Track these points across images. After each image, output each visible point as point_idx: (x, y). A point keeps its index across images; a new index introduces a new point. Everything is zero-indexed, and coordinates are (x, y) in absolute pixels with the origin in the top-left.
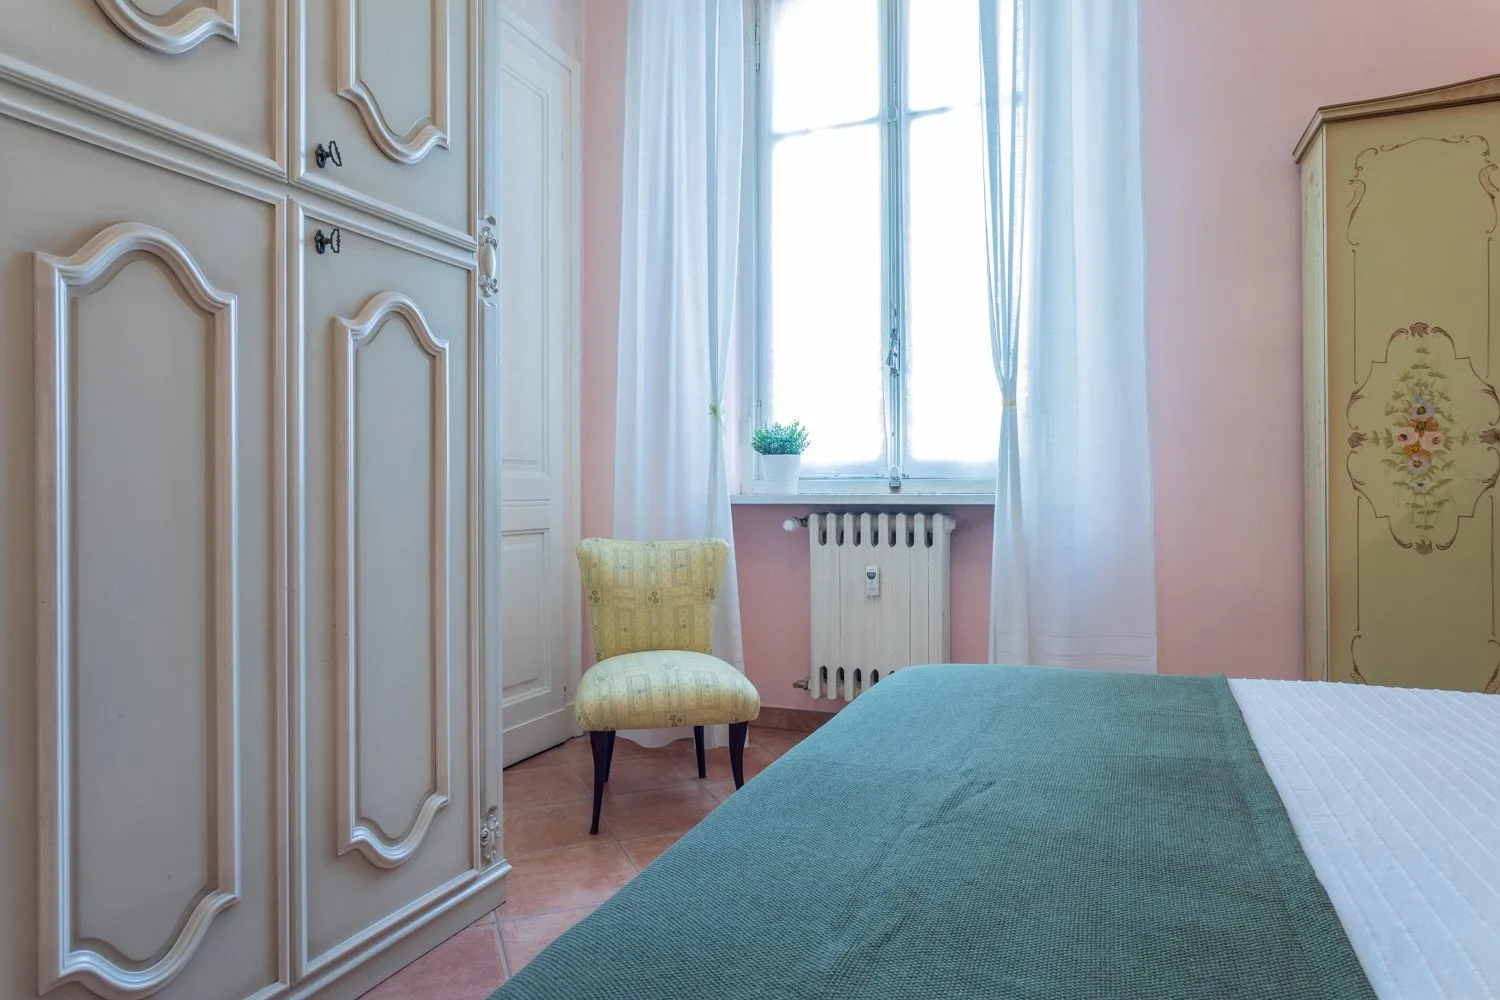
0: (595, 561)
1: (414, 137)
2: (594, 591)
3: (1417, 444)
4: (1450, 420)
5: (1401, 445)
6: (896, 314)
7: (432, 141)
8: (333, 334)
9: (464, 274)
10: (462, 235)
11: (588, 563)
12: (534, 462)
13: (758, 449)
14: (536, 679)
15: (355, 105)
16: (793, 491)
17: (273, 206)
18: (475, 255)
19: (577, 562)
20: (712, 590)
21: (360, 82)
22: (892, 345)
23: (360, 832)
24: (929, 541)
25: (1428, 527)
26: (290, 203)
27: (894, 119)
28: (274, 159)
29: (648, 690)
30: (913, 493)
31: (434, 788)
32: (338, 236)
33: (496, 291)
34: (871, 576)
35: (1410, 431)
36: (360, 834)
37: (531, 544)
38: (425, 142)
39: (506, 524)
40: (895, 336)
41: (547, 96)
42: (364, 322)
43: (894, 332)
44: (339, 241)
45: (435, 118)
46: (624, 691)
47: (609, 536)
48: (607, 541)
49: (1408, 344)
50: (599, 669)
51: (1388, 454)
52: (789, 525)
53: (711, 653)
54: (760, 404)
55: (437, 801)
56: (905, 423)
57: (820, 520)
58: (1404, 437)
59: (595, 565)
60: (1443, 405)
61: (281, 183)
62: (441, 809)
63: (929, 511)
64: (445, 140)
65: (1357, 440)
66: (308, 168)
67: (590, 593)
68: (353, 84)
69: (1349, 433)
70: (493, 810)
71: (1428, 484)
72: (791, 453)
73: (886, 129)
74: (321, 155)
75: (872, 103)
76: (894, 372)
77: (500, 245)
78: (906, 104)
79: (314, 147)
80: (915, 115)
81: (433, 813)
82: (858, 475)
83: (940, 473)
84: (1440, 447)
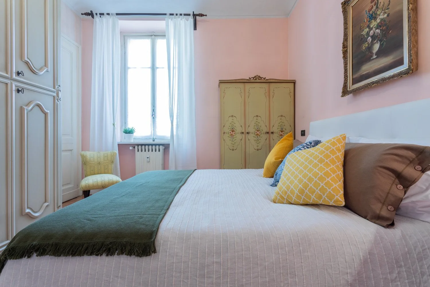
0: (85, 156)
1: (41, 69)
2: (85, 162)
3: (232, 134)
4: (236, 130)
5: (230, 134)
6: (154, 106)
7: (45, 70)
8: (22, 110)
9: (53, 97)
10: (53, 89)
11: (83, 157)
12: (69, 135)
13: (124, 132)
14: (70, 183)
15: (27, 63)
16: (132, 141)
17: (7, 84)
18: (56, 93)
19: (80, 156)
20: (113, 161)
21: (28, 58)
22: (153, 112)
23: (28, 210)
24: (159, 151)
25: (233, 147)
26: (11, 83)
27: (154, 68)
28: (7, 74)
29: (97, 182)
30: (157, 142)
31: (46, 202)
32: (23, 90)
33: (60, 100)
34: (148, 158)
35: (231, 132)
36: (28, 211)
37: (68, 153)
38: (44, 70)
39: (63, 149)
40: (154, 111)
41: (72, 53)
42: (29, 107)
43: (153, 110)
44: (23, 91)
45: (46, 65)
46: (92, 182)
47: (89, 151)
48: (88, 152)
49: (231, 118)
50: (86, 178)
51: (228, 135)
52: (131, 148)
53: (113, 174)
54: (125, 123)
55: (46, 204)
56: (156, 128)
57: (138, 147)
58: (230, 133)
59: (85, 157)
60: (235, 128)
61: (9, 79)
62: (47, 206)
63: (159, 145)
64: (48, 70)
65: (224, 133)
66: (15, 76)
67: (84, 163)
68: (26, 59)
69: (223, 132)
70: (60, 206)
71: (234, 140)
72: (131, 133)
73: (152, 70)
74: (18, 73)
75: (149, 64)
76: (153, 118)
77: (61, 91)
78: (156, 66)
79: (17, 71)
80: (158, 68)
81: (45, 207)
82: (147, 138)
83: (162, 138)
84: (235, 134)
